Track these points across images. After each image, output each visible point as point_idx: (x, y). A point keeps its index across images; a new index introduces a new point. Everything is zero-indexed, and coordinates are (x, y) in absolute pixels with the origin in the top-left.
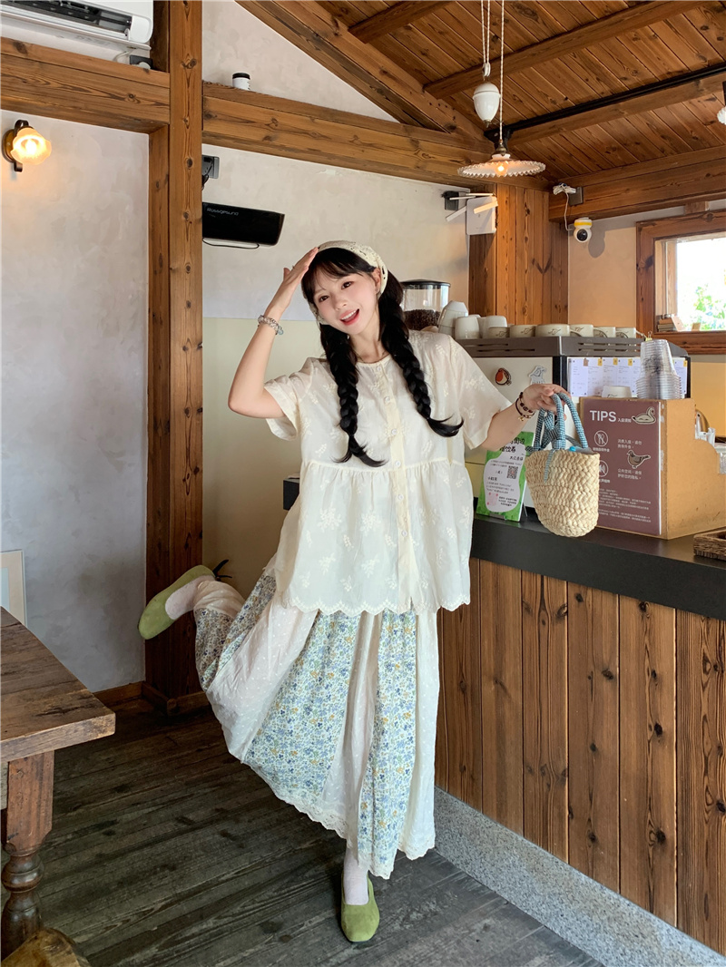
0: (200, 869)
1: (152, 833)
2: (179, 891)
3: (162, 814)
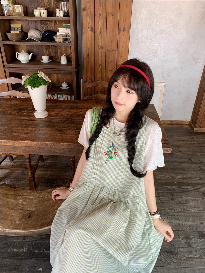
0: (191, 173)
1: (182, 160)
2: (184, 177)
3: (185, 156)
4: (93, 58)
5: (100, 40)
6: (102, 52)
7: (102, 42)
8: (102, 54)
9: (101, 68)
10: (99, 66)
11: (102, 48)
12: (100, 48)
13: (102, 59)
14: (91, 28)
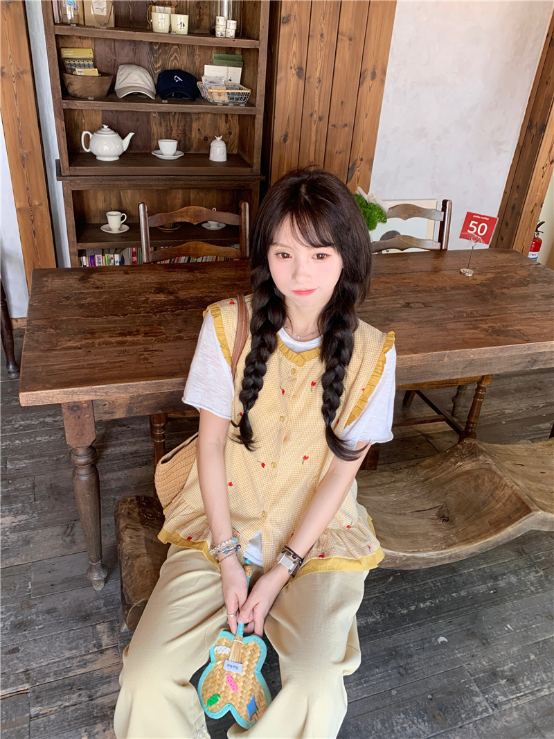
4: (296, 145)
5: (317, 100)
6: (319, 130)
7: (321, 104)
8: (319, 135)
11: (320, 119)
12: (315, 118)
13: (318, 148)
14: (298, 68)
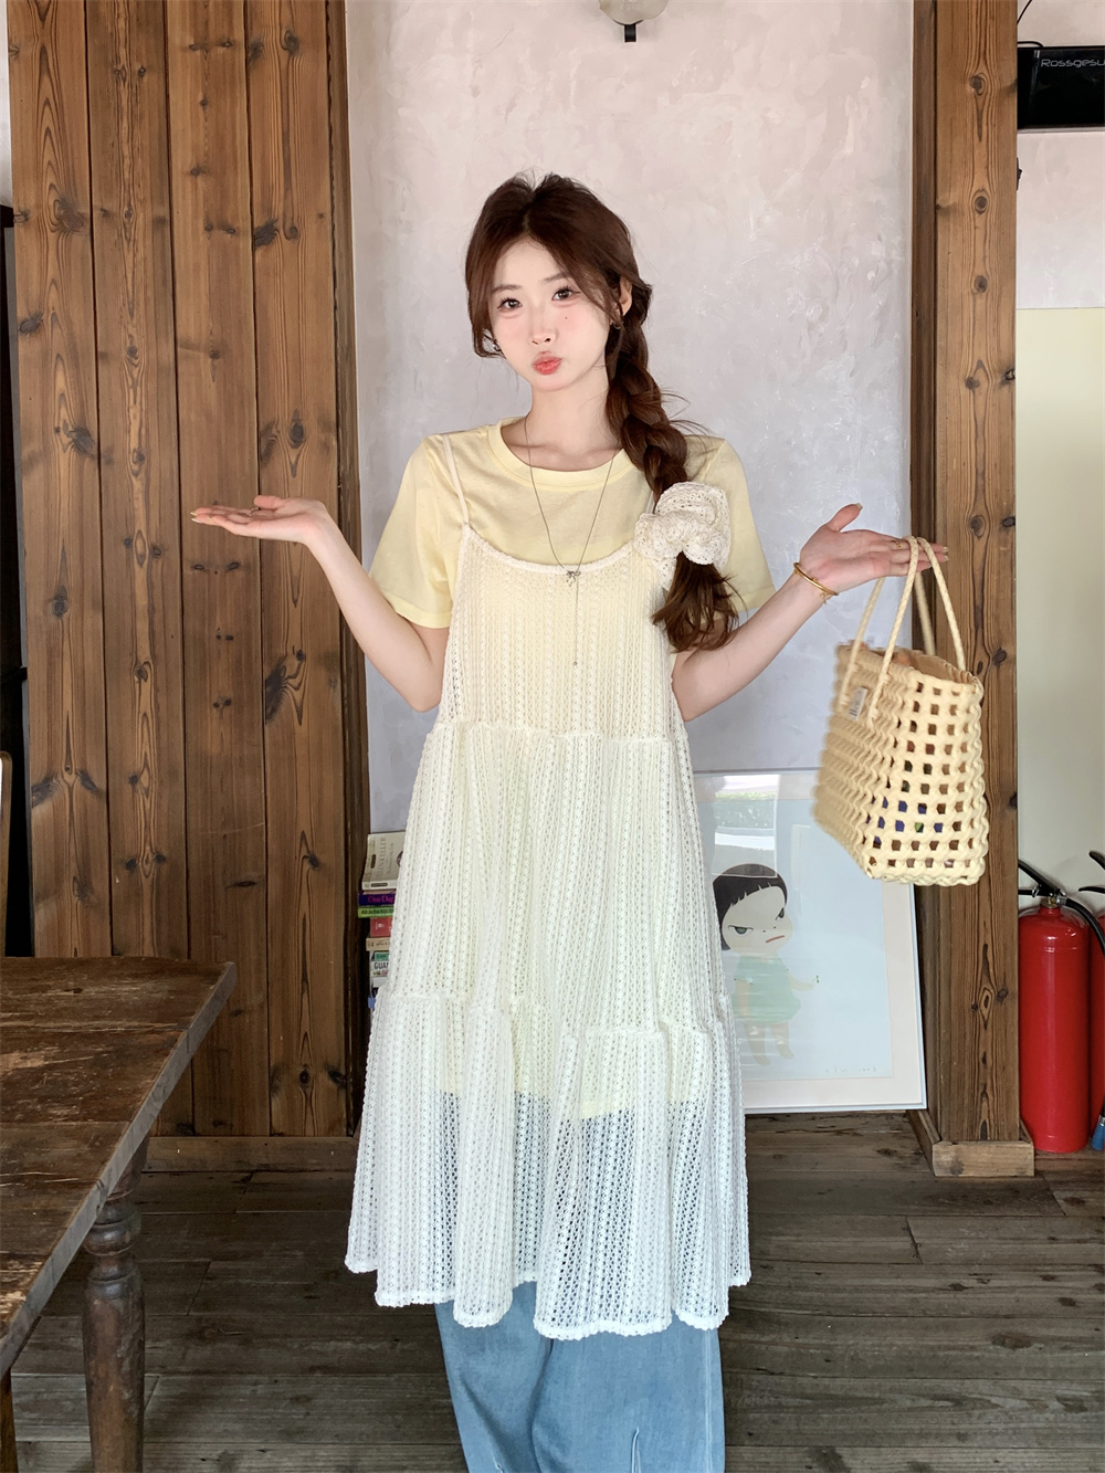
4: (93, 622)
5: (139, 504)
6: (157, 582)
7: (155, 513)
8: (158, 591)
9: (157, 690)
10: (141, 674)
11: (156, 551)
12: (140, 550)
13: (158, 628)
14: (76, 430)
